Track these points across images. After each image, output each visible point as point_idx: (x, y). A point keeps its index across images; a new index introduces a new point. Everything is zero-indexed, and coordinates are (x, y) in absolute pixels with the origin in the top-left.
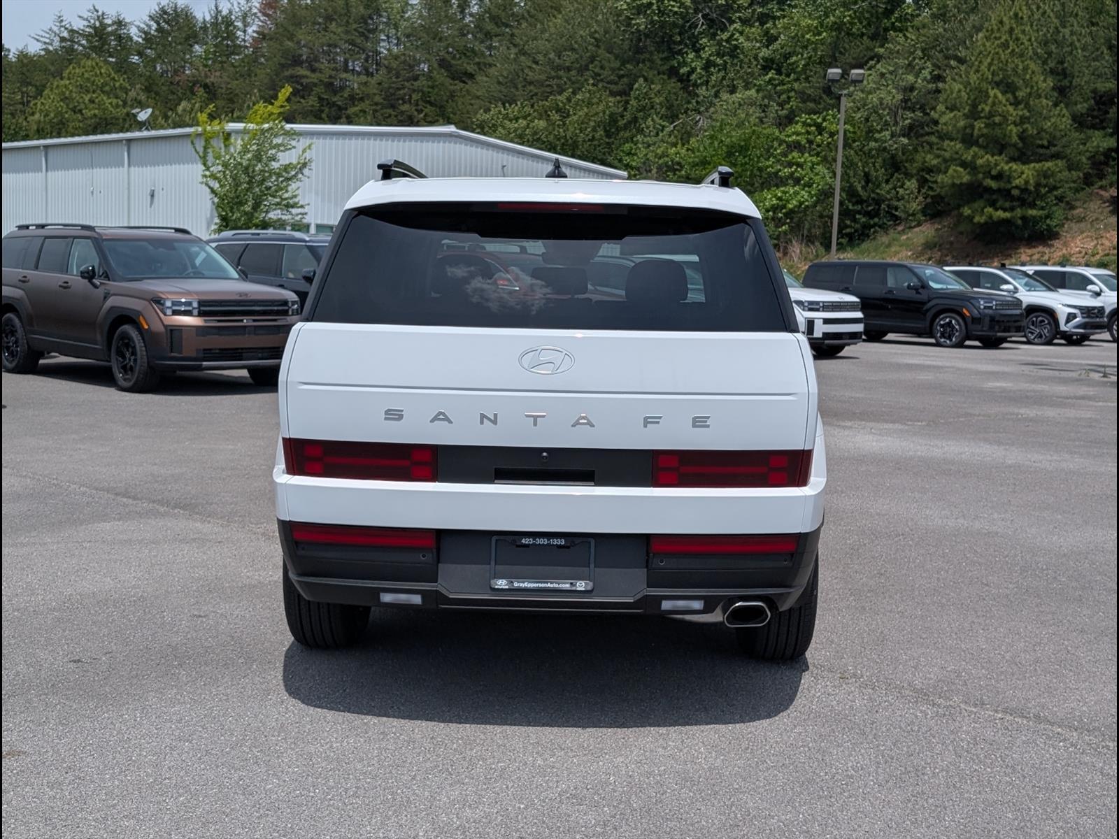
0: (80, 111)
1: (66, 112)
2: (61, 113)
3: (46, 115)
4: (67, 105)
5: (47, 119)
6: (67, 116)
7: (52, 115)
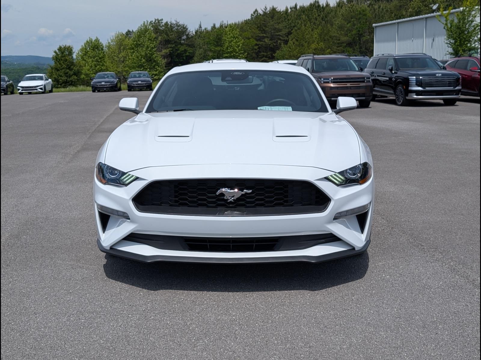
0: (428, 6)
1: (422, 7)
2: (420, 8)
3: (414, 9)
4: (423, 4)
5: (414, 10)
6: (422, 8)
7: (416, 9)
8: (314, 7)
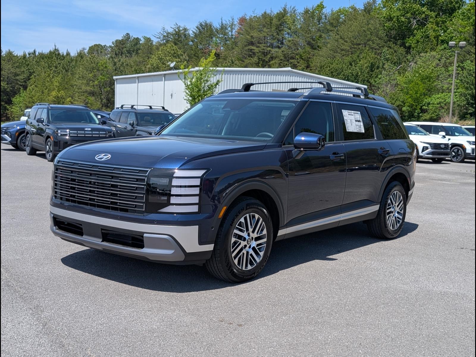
0: (165, 63)
2: (158, 65)
4: (160, 62)
5: (152, 67)
7: (155, 65)
8: (54, 55)
